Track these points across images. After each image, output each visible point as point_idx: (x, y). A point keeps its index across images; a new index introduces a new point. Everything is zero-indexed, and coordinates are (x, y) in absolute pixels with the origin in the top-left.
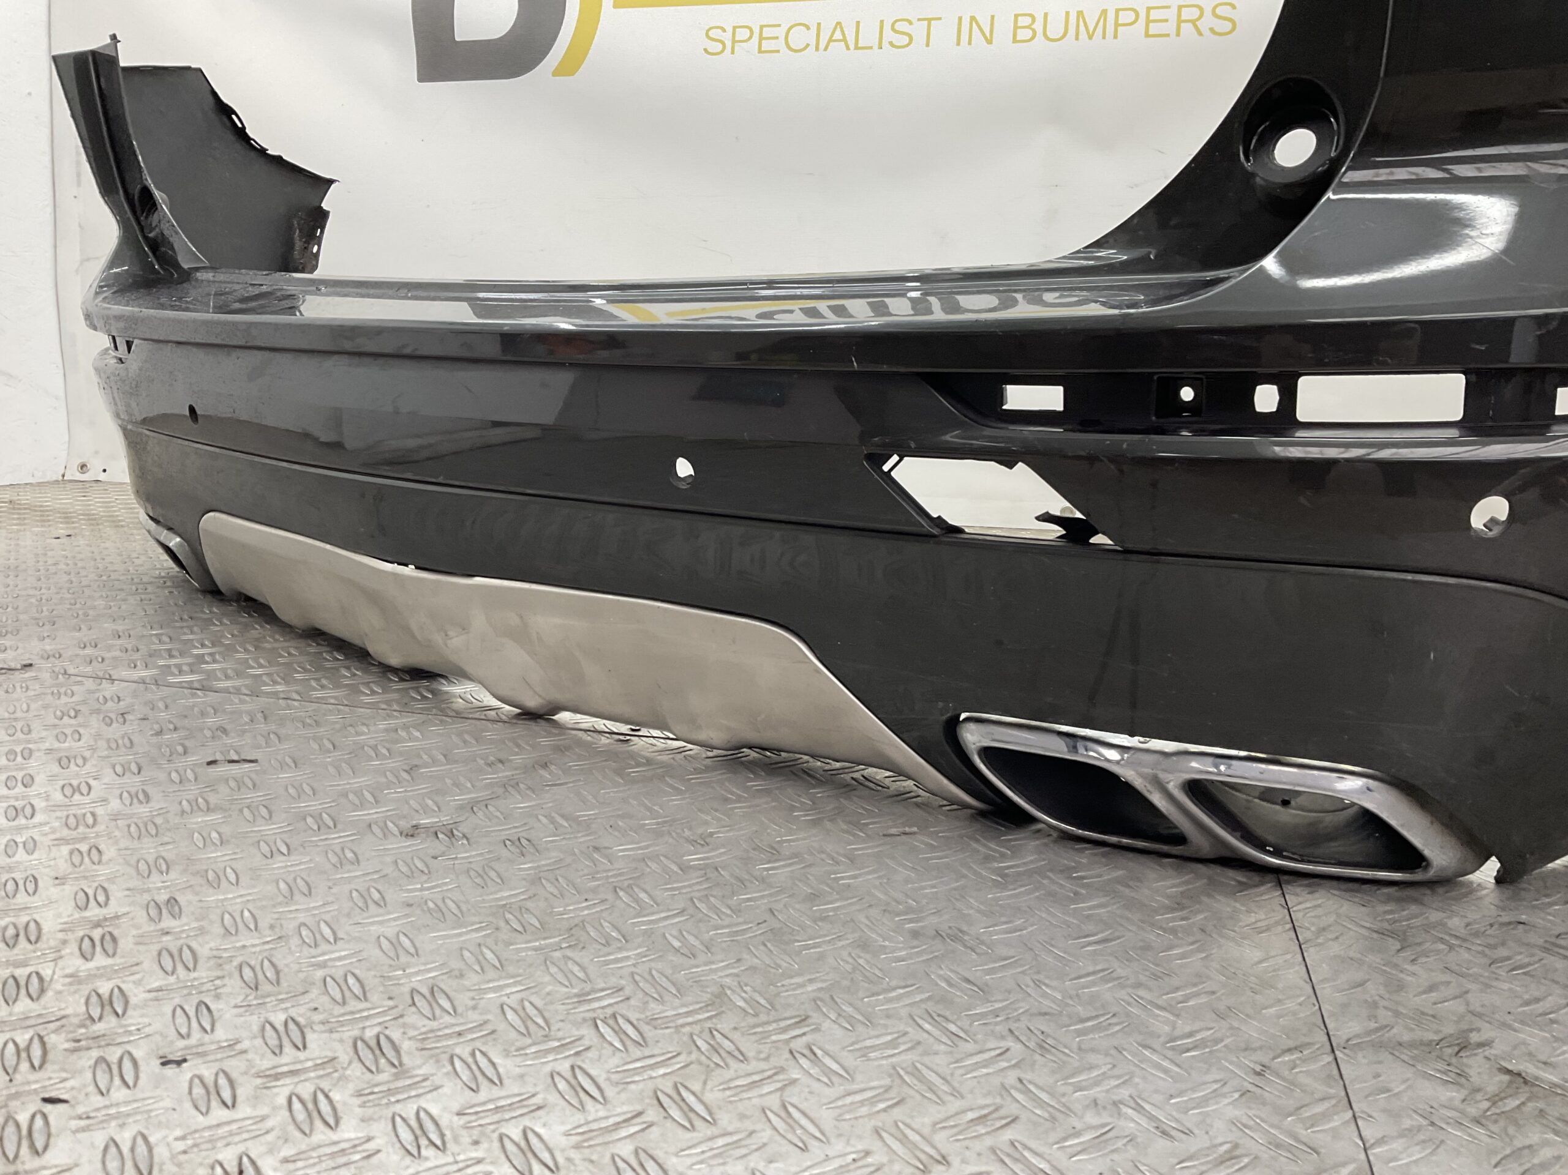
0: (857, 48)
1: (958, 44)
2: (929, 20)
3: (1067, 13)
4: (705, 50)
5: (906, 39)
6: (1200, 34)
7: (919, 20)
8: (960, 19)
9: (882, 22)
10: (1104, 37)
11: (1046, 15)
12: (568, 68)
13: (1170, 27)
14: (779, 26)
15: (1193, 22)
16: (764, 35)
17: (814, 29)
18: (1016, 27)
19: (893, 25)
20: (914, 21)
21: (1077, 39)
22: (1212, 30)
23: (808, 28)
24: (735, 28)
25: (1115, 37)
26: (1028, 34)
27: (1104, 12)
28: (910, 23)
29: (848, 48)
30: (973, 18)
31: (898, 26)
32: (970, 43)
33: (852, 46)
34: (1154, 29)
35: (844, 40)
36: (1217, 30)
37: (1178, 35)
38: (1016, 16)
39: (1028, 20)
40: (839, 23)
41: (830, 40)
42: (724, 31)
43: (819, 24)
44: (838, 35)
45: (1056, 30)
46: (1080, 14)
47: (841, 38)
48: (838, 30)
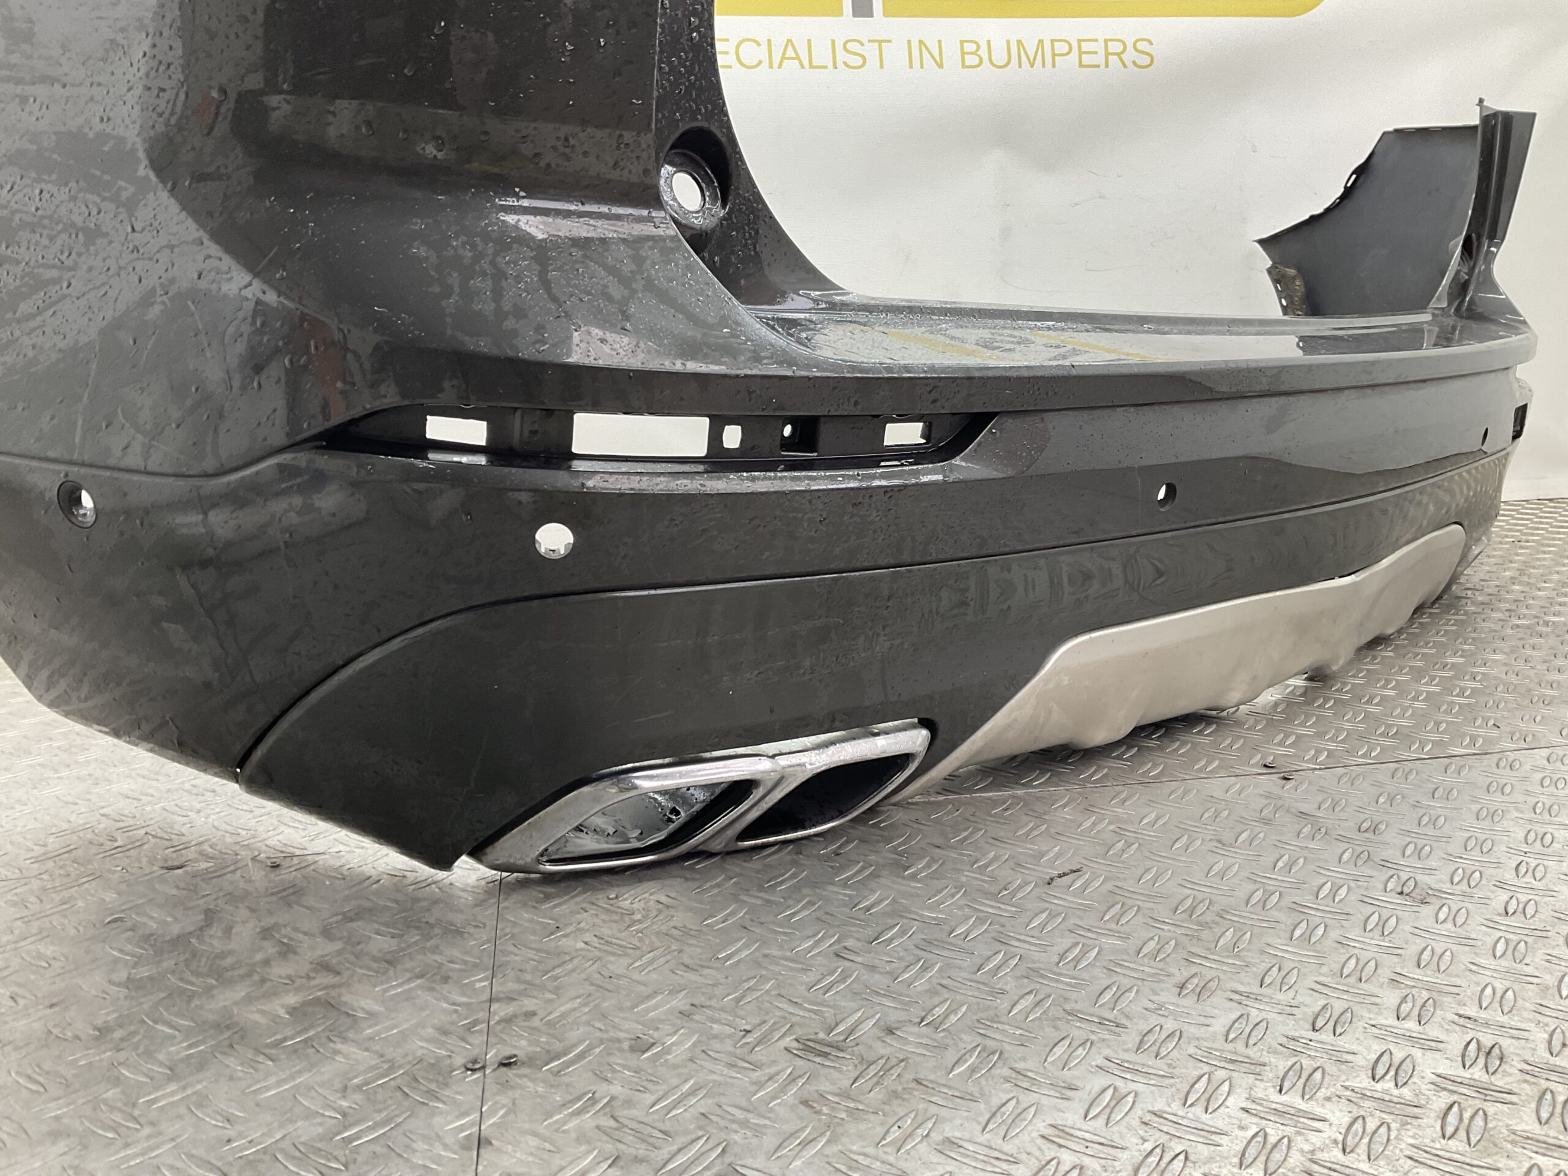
0: (811, 66)
1: (911, 67)
2: (880, 42)
3: (1008, 41)
5: (861, 62)
6: (1125, 66)
7: (870, 41)
8: (909, 42)
9: (833, 41)
10: (1044, 66)
11: (989, 42)
13: (1100, 59)
14: (727, 40)
15: (1118, 54)
17: (765, 47)
18: (963, 53)
19: (845, 45)
20: (865, 42)
21: (1020, 66)
22: (1134, 63)
23: (759, 44)
25: (1054, 66)
26: (975, 60)
27: (1041, 42)
28: (862, 45)
29: (803, 67)
30: (921, 42)
31: (849, 46)
32: (922, 67)
33: (806, 63)
34: (1086, 59)
35: (798, 58)
36: (1138, 63)
37: (1107, 66)
38: (962, 42)
39: (973, 47)
40: (789, 41)
41: (783, 58)
43: (769, 41)
44: (790, 53)
45: (1000, 57)
46: (1019, 42)
47: (794, 55)
48: (790, 47)
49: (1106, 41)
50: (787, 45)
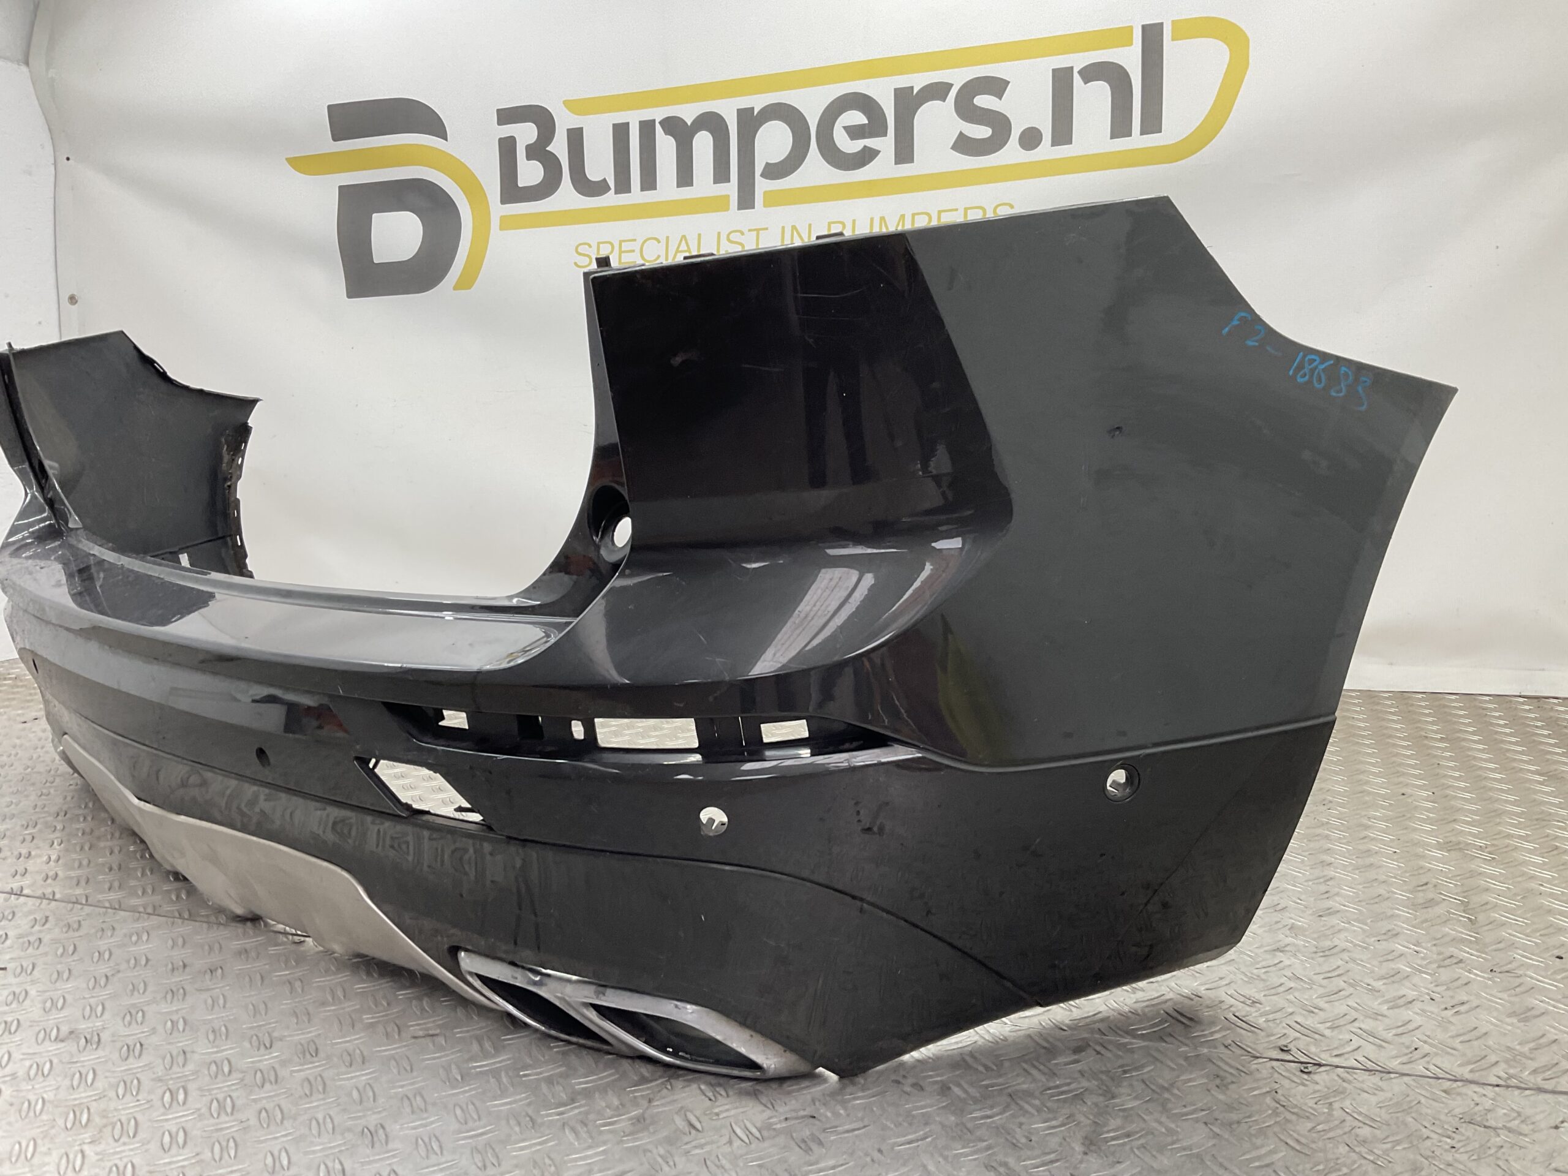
2: (758, 230)
3: (872, 220)
4: (576, 264)
5: (739, 249)
7: (750, 230)
8: (784, 228)
9: (719, 233)
11: (854, 221)
12: (466, 282)
14: (635, 240)
16: (623, 249)
17: (664, 242)
23: (659, 242)
24: (599, 244)
28: (742, 233)
30: (794, 228)
31: (732, 237)
38: (830, 224)
39: (840, 227)
40: (684, 237)
42: (590, 246)
43: (668, 238)
44: (683, 247)
47: (686, 248)
48: (683, 242)
49: (966, 209)
50: (681, 240)
